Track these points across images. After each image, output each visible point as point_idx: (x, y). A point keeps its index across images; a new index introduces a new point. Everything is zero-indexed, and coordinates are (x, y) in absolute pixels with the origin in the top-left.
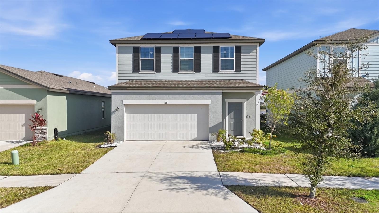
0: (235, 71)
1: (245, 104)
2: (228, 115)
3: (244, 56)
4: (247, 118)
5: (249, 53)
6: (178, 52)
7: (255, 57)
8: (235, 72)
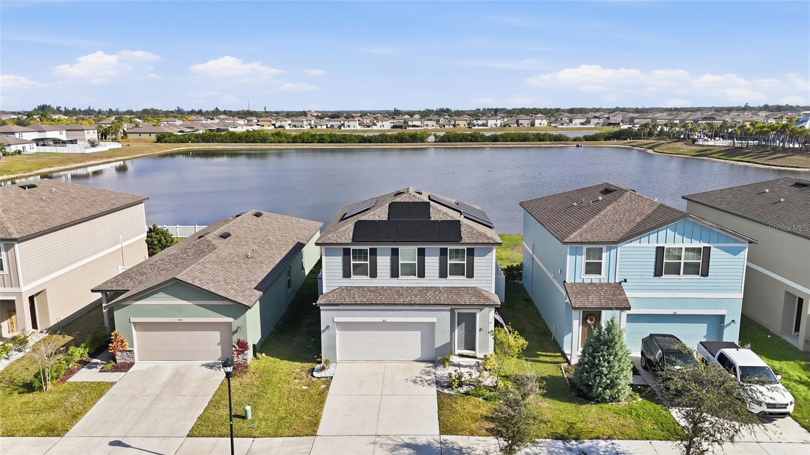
0: (467, 277)
1: (478, 316)
2: (458, 326)
3: (477, 260)
4: (480, 331)
5: (484, 256)
6: (398, 255)
7: (490, 261)
8: (467, 279)
